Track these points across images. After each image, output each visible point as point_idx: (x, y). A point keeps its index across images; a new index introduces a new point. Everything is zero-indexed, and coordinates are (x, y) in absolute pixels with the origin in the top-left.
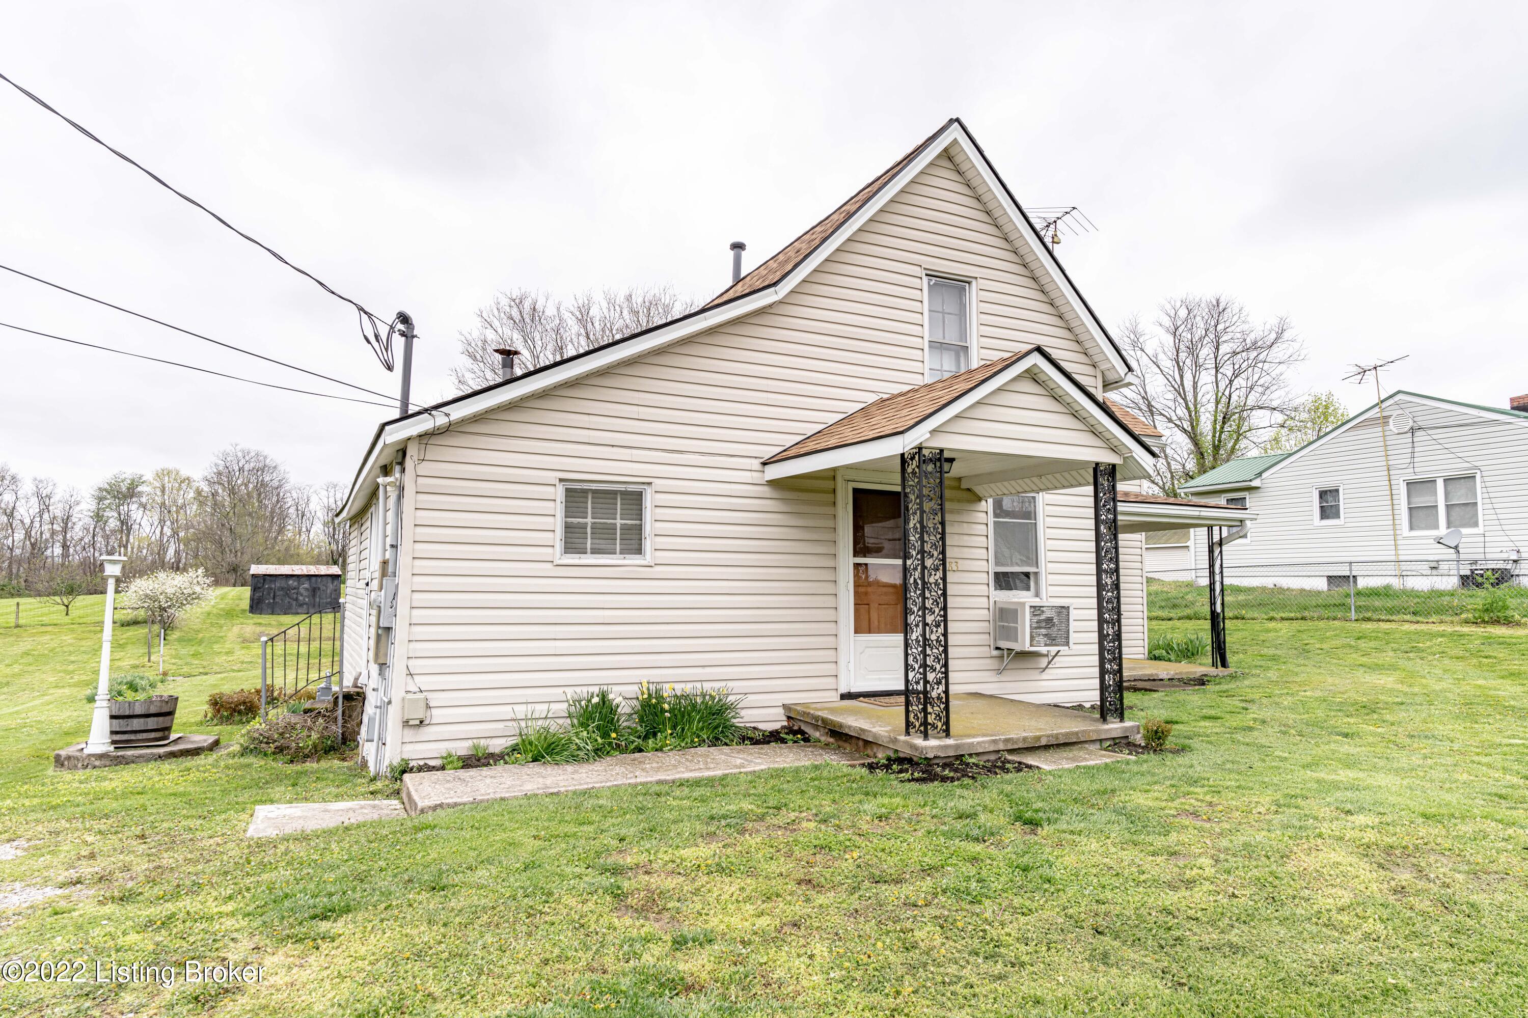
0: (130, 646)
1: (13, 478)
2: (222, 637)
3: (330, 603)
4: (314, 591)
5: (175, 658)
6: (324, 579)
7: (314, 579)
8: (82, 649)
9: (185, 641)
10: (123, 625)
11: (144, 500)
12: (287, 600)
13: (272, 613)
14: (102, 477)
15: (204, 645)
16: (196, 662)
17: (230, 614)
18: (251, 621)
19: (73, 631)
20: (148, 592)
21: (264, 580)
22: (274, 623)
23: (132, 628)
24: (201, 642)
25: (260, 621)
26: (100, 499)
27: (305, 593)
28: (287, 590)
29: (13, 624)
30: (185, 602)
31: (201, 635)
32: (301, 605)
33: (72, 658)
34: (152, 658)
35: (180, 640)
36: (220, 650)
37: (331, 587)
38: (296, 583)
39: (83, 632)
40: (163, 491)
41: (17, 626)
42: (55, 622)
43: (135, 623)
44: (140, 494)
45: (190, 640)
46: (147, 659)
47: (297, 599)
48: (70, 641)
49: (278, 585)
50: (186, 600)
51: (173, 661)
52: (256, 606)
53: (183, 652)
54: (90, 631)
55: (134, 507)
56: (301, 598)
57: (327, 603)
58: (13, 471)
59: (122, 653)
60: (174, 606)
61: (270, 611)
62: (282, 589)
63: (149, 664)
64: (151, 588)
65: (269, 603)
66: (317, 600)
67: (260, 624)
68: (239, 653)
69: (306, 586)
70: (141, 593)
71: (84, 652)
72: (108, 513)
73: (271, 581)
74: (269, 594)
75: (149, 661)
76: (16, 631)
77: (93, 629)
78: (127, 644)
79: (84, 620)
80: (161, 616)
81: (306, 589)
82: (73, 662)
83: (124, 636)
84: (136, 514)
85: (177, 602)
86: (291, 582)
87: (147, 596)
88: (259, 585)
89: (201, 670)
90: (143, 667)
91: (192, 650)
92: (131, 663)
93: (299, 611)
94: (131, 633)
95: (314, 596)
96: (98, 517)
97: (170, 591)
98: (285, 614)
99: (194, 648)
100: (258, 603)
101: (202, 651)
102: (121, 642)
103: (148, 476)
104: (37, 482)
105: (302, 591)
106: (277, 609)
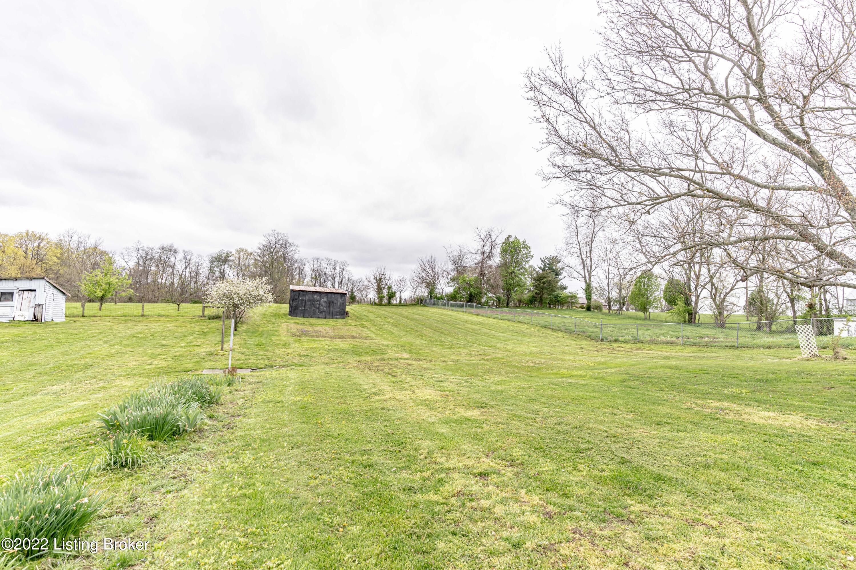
0: (211, 334)
1: (175, 250)
2: (276, 331)
3: (339, 312)
4: (329, 303)
5: (244, 348)
6: (336, 295)
7: (330, 295)
8: (176, 334)
9: (250, 332)
10: (209, 319)
11: (231, 263)
12: (313, 308)
13: (303, 317)
14: (214, 251)
15: (264, 336)
16: (261, 353)
17: (277, 315)
18: (292, 321)
19: (177, 320)
20: (225, 291)
21: (299, 294)
22: (307, 323)
23: (215, 321)
24: (262, 334)
25: (297, 321)
26: (212, 262)
27: (324, 305)
28: (313, 302)
29: (140, 314)
30: (252, 301)
31: (261, 329)
32: (321, 312)
33: (164, 342)
34: (225, 346)
35: (247, 332)
36: (278, 342)
37: (340, 301)
38: (318, 298)
39: (183, 322)
40: (239, 259)
41: (143, 315)
42: (167, 314)
43: (218, 317)
44: (229, 261)
45: (254, 332)
46: (220, 348)
47: (319, 308)
48: (170, 328)
49: (307, 298)
50: (253, 300)
51: (242, 350)
52: (293, 312)
53: (250, 342)
54: (188, 322)
55: (226, 266)
56: (321, 307)
57: (337, 312)
58: (175, 247)
59: (203, 340)
60: (244, 304)
61: (302, 315)
62: (310, 300)
63: (222, 353)
64: (228, 289)
65: (302, 310)
66: (332, 309)
67: (298, 323)
68: (294, 346)
69: (325, 299)
70: (220, 292)
71: (176, 338)
72: (215, 269)
73: (304, 295)
74: (302, 303)
75: (222, 349)
76: (141, 318)
77: (190, 320)
78: (209, 332)
79: (186, 314)
80: (234, 311)
81: (325, 302)
82: (163, 345)
83: (209, 326)
84: (227, 270)
85: (246, 301)
86: (315, 296)
87: (224, 294)
88: (296, 297)
89: (266, 362)
90: (217, 355)
91: (256, 340)
92: (208, 350)
93: (320, 316)
94: (214, 325)
95: (329, 307)
96: (211, 270)
97: (242, 292)
98: (311, 317)
99: (258, 339)
100: (295, 309)
101: (264, 342)
102: (205, 331)
103: (234, 252)
104: (185, 252)
105: (322, 303)
106: (307, 315)
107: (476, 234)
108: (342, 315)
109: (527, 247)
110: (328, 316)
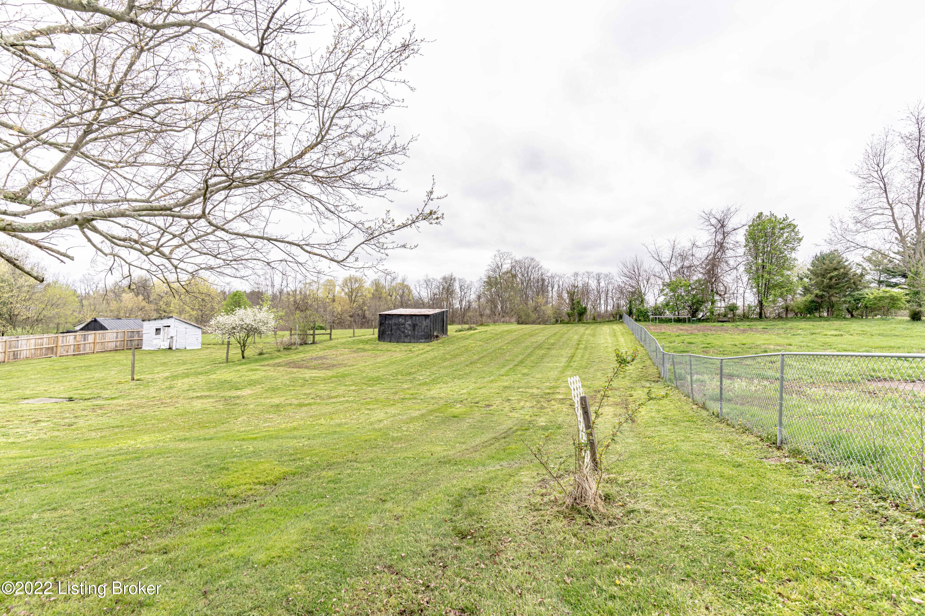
3: (424, 335)
4: (414, 326)
6: (420, 317)
7: (414, 317)
12: (399, 332)
13: (390, 342)
18: (379, 347)
21: (386, 318)
25: (384, 347)
27: (409, 328)
28: (398, 325)
32: (406, 336)
37: (424, 323)
38: (403, 321)
47: (404, 332)
49: (393, 321)
52: (382, 337)
56: (406, 331)
57: (422, 335)
61: (389, 340)
62: (396, 324)
65: (389, 334)
66: (416, 333)
69: (409, 322)
73: (390, 319)
74: (388, 328)
81: (410, 325)
86: (400, 320)
88: (383, 322)
93: (405, 340)
95: (414, 330)
98: (397, 342)
100: (383, 334)
105: (407, 326)
106: (393, 339)
107: (702, 221)
108: (426, 338)
109: (792, 227)
110: (412, 341)
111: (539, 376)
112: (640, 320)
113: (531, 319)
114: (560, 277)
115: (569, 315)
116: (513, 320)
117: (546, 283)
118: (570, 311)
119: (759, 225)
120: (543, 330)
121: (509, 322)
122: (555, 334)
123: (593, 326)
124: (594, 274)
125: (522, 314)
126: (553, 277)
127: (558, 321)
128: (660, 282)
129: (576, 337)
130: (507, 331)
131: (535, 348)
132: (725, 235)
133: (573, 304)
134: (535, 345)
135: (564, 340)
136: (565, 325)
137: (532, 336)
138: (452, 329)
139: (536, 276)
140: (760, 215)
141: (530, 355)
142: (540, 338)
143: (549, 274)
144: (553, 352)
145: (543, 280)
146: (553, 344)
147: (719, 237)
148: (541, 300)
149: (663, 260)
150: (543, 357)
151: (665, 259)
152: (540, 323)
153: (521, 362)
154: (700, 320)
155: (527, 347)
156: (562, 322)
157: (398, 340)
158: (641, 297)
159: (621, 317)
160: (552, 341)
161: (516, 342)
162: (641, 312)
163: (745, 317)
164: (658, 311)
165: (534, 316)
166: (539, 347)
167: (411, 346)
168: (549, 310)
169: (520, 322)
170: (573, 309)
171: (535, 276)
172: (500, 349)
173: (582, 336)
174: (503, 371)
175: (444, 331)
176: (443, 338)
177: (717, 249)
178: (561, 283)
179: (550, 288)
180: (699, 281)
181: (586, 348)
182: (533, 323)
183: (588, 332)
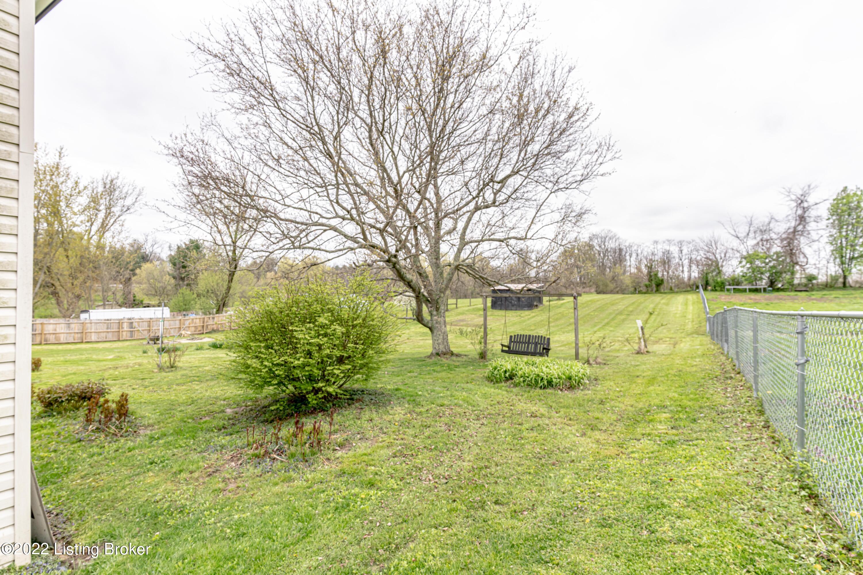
4: (517, 298)
12: (507, 302)
27: (515, 300)
32: (513, 306)
47: (511, 302)
52: (496, 306)
56: (513, 302)
61: (500, 308)
65: (500, 305)
66: (521, 303)
74: (499, 299)
95: (519, 301)
106: (503, 307)
107: (782, 197)
108: (529, 307)
110: (519, 308)
111: (622, 331)
112: (716, 290)
113: (609, 289)
114: (639, 246)
115: (647, 286)
116: (593, 290)
117: (624, 253)
118: (647, 283)
119: (843, 198)
120: (622, 299)
121: (589, 293)
122: (633, 303)
123: (669, 296)
124: (676, 241)
125: (600, 283)
126: (630, 246)
127: (636, 290)
128: (738, 255)
129: (652, 306)
130: (590, 301)
131: (617, 314)
132: (805, 210)
133: (651, 276)
134: (617, 312)
135: (641, 308)
136: (643, 295)
137: (613, 305)
138: (545, 299)
139: (613, 246)
140: (845, 189)
141: (613, 319)
142: (620, 307)
143: (627, 244)
144: (632, 317)
145: (621, 250)
146: (632, 311)
147: (800, 212)
148: (618, 269)
149: (739, 235)
150: (624, 320)
151: (742, 235)
152: (617, 293)
153: (608, 324)
154: (779, 290)
155: (610, 314)
156: (640, 292)
157: (507, 308)
158: (718, 268)
159: (698, 287)
160: (631, 309)
161: (601, 309)
162: (717, 283)
163: (828, 286)
164: (735, 281)
165: (612, 286)
166: (621, 313)
167: (519, 312)
168: (627, 280)
169: (599, 292)
170: (650, 280)
171: (611, 245)
172: (588, 315)
173: (657, 305)
174: (596, 329)
175: (540, 301)
176: (541, 307)
177: (798, 222)
178: (639, 252)
179: (628, 258)
180: (777, 253)
181: (658, 315)
182: (611, 292)
183: (663, 301)
